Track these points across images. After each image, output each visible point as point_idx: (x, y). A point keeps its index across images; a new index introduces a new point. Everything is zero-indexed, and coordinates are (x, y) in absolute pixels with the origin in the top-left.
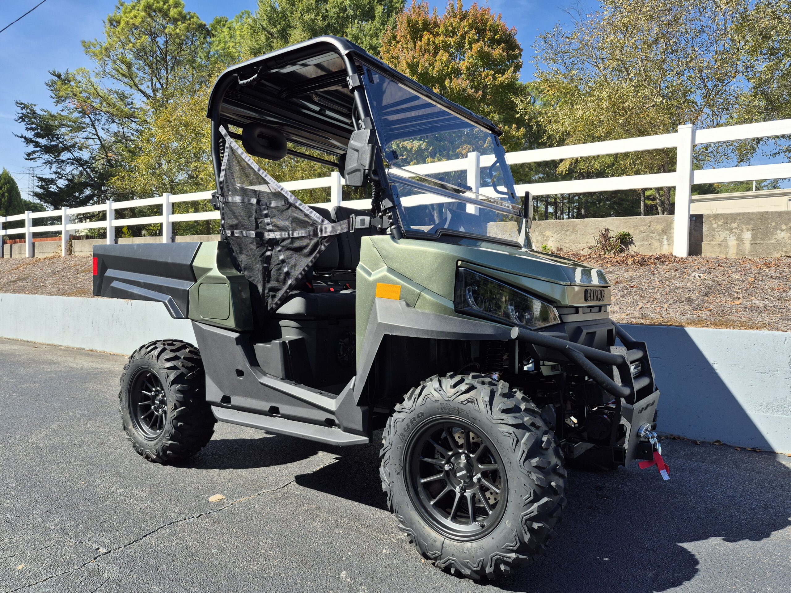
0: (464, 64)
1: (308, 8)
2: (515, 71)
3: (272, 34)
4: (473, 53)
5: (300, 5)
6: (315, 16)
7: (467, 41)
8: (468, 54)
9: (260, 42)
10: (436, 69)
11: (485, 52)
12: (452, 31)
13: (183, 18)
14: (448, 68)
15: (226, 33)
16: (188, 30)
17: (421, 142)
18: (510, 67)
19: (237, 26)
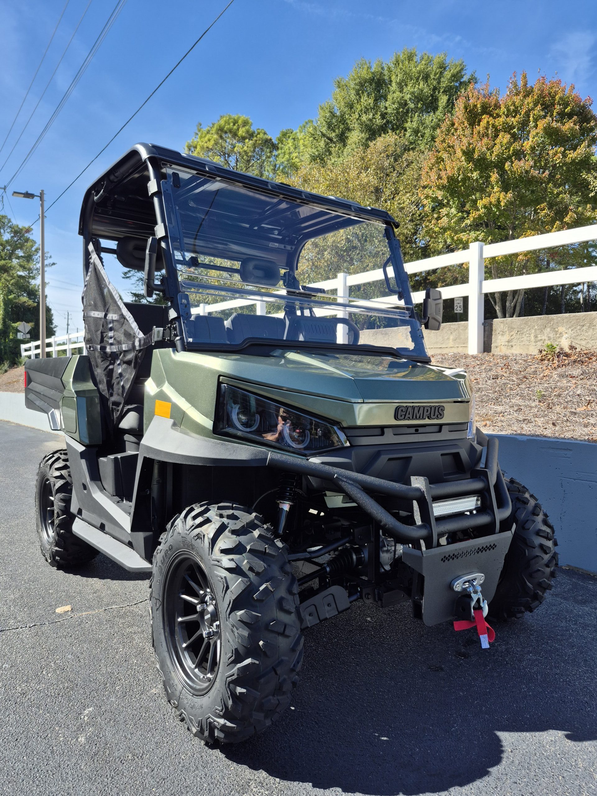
0: (528, 144)
1: (366, 108)
2: (589, 146)
3: (331, 140)
4: (538, 131)
5: (359, 106)
6: (373, 115)
7: (531, 119)
8: (533, 132)
9: (319, 148)
10: (495, 153)
11: (553, 128)
12: (514, 111)
13: (251, 135)
14: (509, 150)
15: (290, 144)
16: (254, 146)
17: (478, 233)
18: (584, 140)
19: (300, 136)
